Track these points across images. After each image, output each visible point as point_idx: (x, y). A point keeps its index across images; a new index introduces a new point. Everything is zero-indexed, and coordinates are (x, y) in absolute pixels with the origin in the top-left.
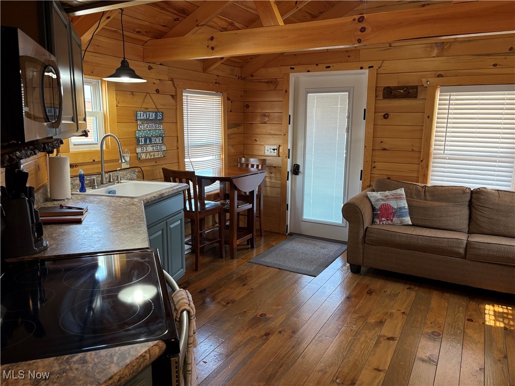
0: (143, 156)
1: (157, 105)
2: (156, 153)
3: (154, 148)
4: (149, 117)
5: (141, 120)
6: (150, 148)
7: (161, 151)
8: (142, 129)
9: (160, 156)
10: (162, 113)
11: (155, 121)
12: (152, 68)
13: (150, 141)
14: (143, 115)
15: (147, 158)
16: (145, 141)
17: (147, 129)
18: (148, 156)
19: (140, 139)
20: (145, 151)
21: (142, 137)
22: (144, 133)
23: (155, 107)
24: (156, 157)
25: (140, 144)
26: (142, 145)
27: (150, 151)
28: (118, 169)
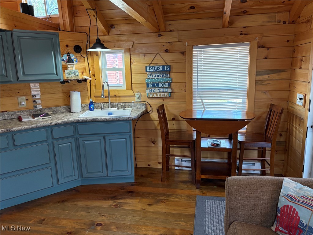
0: (151, 95)
1: (166, 61)
2: (162, 94)
3: (161, 90)
4: (157, 69)
5: (150, 72)
6: (157, 90)
7: (167, 93)
8: (151, 78)
9: (165, 96)
10: (169, 66)
11: (163, 72)
12: (162, 35)
13: (158, 85)
14: (152, 69)
15: (154, 97)
16: (154, 85)
17: (155, 77)
18: (155, 95)
19: (149, 84)
20: (152, 92)
21: (150, 83)
22: (153, 80)
23: (165, 62)
24: (162, 96)
25: (149, 87)
26: (150, 88)
27: (156, 92)
28: (132, 102)
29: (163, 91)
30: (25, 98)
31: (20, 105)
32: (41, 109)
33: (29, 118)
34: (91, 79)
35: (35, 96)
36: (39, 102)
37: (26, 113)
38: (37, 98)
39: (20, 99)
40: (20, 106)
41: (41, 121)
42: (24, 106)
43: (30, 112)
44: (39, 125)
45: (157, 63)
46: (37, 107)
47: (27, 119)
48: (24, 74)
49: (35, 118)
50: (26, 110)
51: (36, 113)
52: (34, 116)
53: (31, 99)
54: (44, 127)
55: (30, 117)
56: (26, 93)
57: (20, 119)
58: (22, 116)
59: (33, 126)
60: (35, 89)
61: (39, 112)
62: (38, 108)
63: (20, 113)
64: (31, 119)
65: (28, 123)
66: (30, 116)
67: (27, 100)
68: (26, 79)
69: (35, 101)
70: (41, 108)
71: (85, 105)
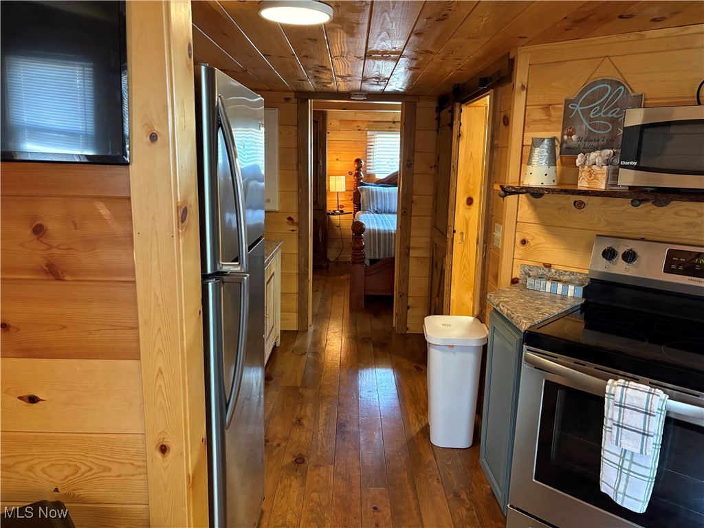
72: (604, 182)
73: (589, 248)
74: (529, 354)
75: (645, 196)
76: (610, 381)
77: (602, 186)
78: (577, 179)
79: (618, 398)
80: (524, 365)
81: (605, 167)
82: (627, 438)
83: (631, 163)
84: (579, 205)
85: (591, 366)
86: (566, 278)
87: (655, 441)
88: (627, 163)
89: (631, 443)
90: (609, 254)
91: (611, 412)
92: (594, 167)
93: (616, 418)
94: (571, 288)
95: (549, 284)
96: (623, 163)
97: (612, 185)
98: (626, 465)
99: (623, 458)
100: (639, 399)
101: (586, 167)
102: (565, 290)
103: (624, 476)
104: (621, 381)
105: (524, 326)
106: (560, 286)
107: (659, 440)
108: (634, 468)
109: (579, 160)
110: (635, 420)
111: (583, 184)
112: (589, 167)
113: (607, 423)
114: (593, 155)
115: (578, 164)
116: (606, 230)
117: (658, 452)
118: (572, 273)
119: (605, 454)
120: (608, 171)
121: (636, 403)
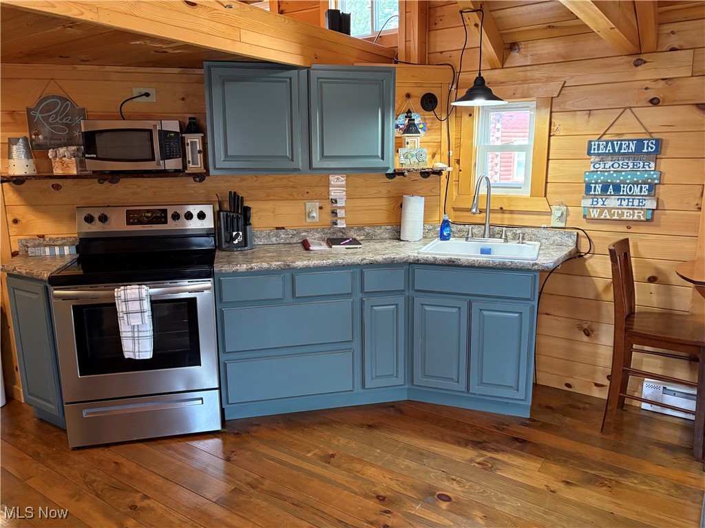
0: (594, 214)
1: (648, 128)
2: (625, 211)
3: (625, 203)
4: (620, 149)
5: (599, 155)
6: (613, 202)
7: (642, 209)
8: (600, 169)
9: (636, 218)
10: (657, 140)
11: (638, 154)
12: (645, 62)
13: (617, 188)
14: (606, 147)
15: (602, 217)
16: (605, 188)
17: (612, 169)
18: (606, 215)
19: (593, 186)
20: (599, 205)
21: (596, 183)
22: (604, 176)
23: (644, 131)
24: (625, 218)
25: (592, 193)
26: (595, 195)
27: (611, 206)
28: (543, 226)
29: (631, 204)
30: (318, 205)
31: (307, 218)
32: (343, 228)
33: (321, 245)
34: (450, 169)
35: (336, 202)
36: (341, 213)
37: (317, 236)
38: (338, 205)
39: (308, 205)
40: (308, 220)
41: (342, 254)
42: (314, 220)
43: (324, 234)
44: (340, 261)
45: (623, 134)
46: (336, 224)
47: (318, 247)
48: (323, 156)
49: (333, 246)
50: (317, 229)
51: (335, 237)
52: (331, 242)
53: (328, 208)
54: (348, 265)
55: (322, 243)
56: (321, 194)
57: (306, 245)
58: (310, 241)
59: (330, 261)
60: (338, 187)
61: (340, 235)
62: (339, 226)
63: (306, 234)
64: (324, 247)
65: (322, 255)
66: (324, 240)
67: (321, 208)
68: (325, 166)
69: (334, 213)
70: (344, 226)
71: (431, 227)
72: (75, 169)
73: (72, 217)
74: (55, 292)
75: (106, 177)
76: (116, 290)
77: (75, 172)
78: (52, 168)
79: (123, 297)
80: (53, 301)
81: (73, 159)
82: (133, 318)
83: (92, 156)
84: (56, 187)
85: (101, 286)
86: (59, 243)
87: (148, 314)
88: (90, 156)
89: (135, 320)
90: (89, 219)
91: (121, 307)
92: (64, 159)
93: (124, 310)
94: (66, 249)
95: (47, 249)
96: (87, 156)
97: (81, 171)
98: (136, 335)
99: (133, 332)
100: (134, 293)
101: (58, 159)
102: (62, 250)
103: (136, 341)
104: (122, 288)
105: (46, 276)
106: (57, 249)
107: (150, 314)
108: (141, 334)
109: (51, 154)
110: (134, 306)
111: (58, 171)
112: (60, 159)
113: (120, 315)
114: (62, 150)
115: (50, 157)
116: (82, 203)
117: (151, 320)
118: (64, 238)
119: (123, 335)
120: (76, 162)
121: (133, 296)
